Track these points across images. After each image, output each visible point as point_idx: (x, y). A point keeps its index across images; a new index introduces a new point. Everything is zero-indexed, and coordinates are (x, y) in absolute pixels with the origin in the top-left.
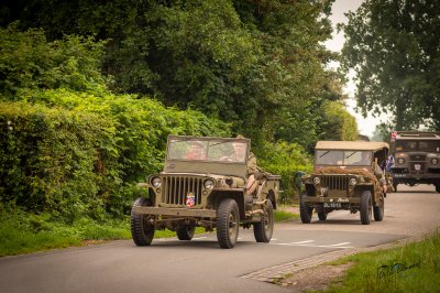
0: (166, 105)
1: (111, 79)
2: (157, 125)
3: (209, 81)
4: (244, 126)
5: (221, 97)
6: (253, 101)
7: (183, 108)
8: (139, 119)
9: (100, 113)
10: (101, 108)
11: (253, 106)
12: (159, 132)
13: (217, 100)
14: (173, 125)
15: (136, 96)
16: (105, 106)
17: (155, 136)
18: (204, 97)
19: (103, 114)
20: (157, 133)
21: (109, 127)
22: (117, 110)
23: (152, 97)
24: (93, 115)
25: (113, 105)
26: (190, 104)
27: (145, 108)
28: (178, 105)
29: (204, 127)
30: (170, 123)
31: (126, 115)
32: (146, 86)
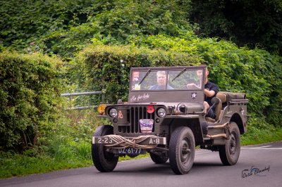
0: (239, 45)
1: (196, 26)
2: (232, 60)
3: (271, 26)
7: (252, 47)
8: (219, 56)
9: (189, 52)
10: (190, 49)
12: (234, 65)
13: (278, 41)
14: (245, 61)
15: (216, 39)
16: (193, 47)
17: (230, 69)
18: (268, 39)
19: (191, 54)
20: (232, 67)
21: (196, 63)
22: (202, 50)
23: (228, 40)
24: (184, 54)
25: (199, 46)
26: (257, 44)
27: (223, 48)
28: (248, 45)
29: (268, 62)
30: (242, 59)
31: (209, 54)
32: (223, 31)
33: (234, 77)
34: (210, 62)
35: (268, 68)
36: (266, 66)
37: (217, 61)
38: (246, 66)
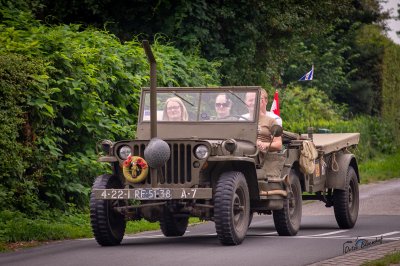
0: (122, 39)
2: (110, 68)
4: (238, 65)
5: (203, 24)
6: (251, 27)
8: (84, 61)
9: (24, 53)
10: (26, 46)
11: (250, 36)
12: (113, 78)
13: (197, 29)
14: (134, 69)
15: (77, 26)
16: (32, 43)
17: (107, 86)
18: (178, 25)
19: (29, 56)
20: (109, 81)
21: (40, 73)
22: (50, 49)
23: (100, 28)
24: (15, 56)
25: (44, 41)
26: (158, 36)
27: (91, 44)
28: (140, 38)
29: (179, 69)
30: (128, 64)
31: (64, 56)
32: (91, 11)
33: (114, 101)
34: (68, 73)
35: (180, 80)
36: (176, 76)
37: (79, 69)
38: (138, 78)
